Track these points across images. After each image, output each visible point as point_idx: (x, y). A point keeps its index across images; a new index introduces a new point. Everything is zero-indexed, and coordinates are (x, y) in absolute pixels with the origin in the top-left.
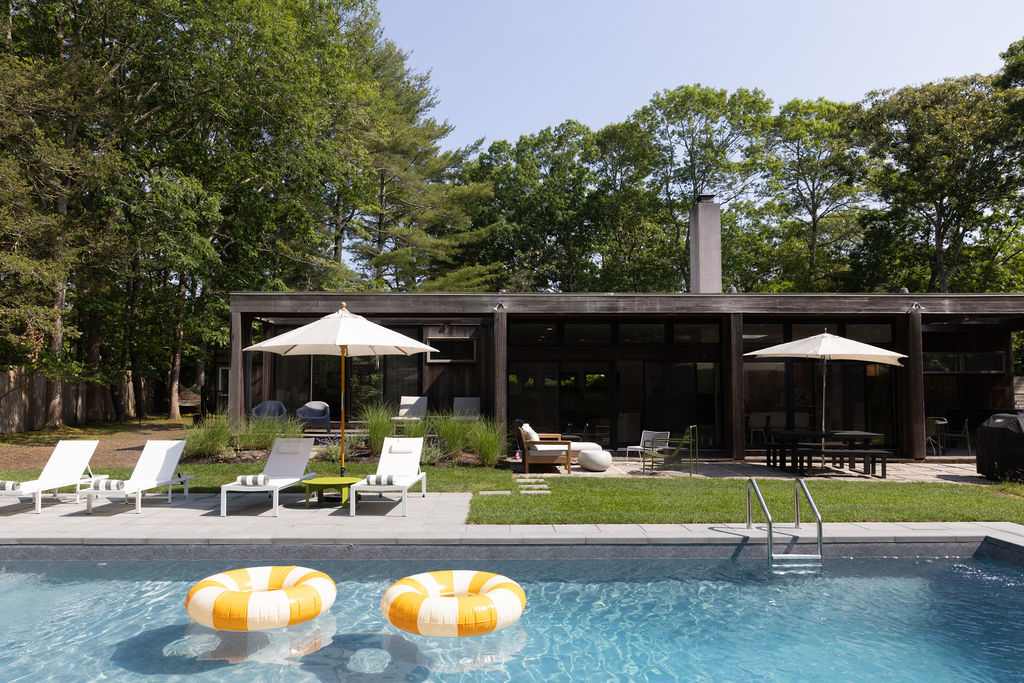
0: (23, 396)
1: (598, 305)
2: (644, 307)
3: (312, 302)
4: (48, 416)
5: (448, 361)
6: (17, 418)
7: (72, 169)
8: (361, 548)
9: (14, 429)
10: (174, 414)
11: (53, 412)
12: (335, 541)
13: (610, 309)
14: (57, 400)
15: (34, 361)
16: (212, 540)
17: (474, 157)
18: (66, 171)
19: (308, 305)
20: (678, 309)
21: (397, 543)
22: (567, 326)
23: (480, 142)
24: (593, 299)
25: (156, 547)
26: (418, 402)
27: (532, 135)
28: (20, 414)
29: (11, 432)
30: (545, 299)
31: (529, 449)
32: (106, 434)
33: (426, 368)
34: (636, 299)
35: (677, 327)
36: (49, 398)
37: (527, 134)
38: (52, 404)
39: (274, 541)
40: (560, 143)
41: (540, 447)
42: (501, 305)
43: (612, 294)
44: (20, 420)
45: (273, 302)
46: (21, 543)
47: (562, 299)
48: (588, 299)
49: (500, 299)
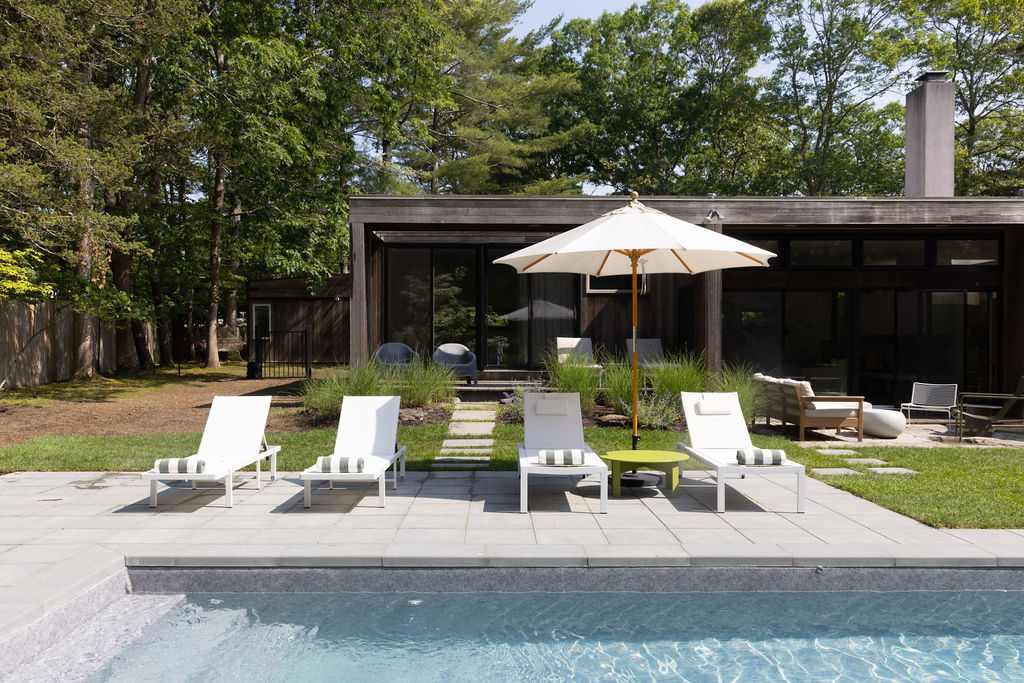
0: (45, 337)
1: (846, 213)
2: (909, 216)
3: (460, 209)
4: (76, 363)
5: (613, 291)
6: (40, 367)
7: (132, 24)
8: (839, 572)
9: (37, 380)
10: (213, 362)
11: (83, 359)
12: (794, 562)
13: (861, 218)
14: (87, 343)
15: (101, 287)
16: (594, 559)
17: (547, 43)
18: (123, 26)
19: (455, 213)
20: (953, 218)
21: (895, 565)
22: (793, 243)
23: (557, 22)
24: (840, 205)
25: (504, 571)
26: (579, 344)
27: (617, 14)
28: (42, 360)
29: (35, 384)
30: (774, 205)
31: (805, 408)
32: (147, 386)
33: (584, 301)
34: (898, 205)
35: (941, 243)
36: (76, 340)
37: (611, 11)
38: (82, 347)
39: (693, 561)
40: (644, 26)
41: (819, 406)
42: (715, 214)
43: (865, 199)
44: (43, 367)
45: (407, 210)
46: (281, 564)
47: (797, 206)
48: (833, 205)
49: (713, 205)
